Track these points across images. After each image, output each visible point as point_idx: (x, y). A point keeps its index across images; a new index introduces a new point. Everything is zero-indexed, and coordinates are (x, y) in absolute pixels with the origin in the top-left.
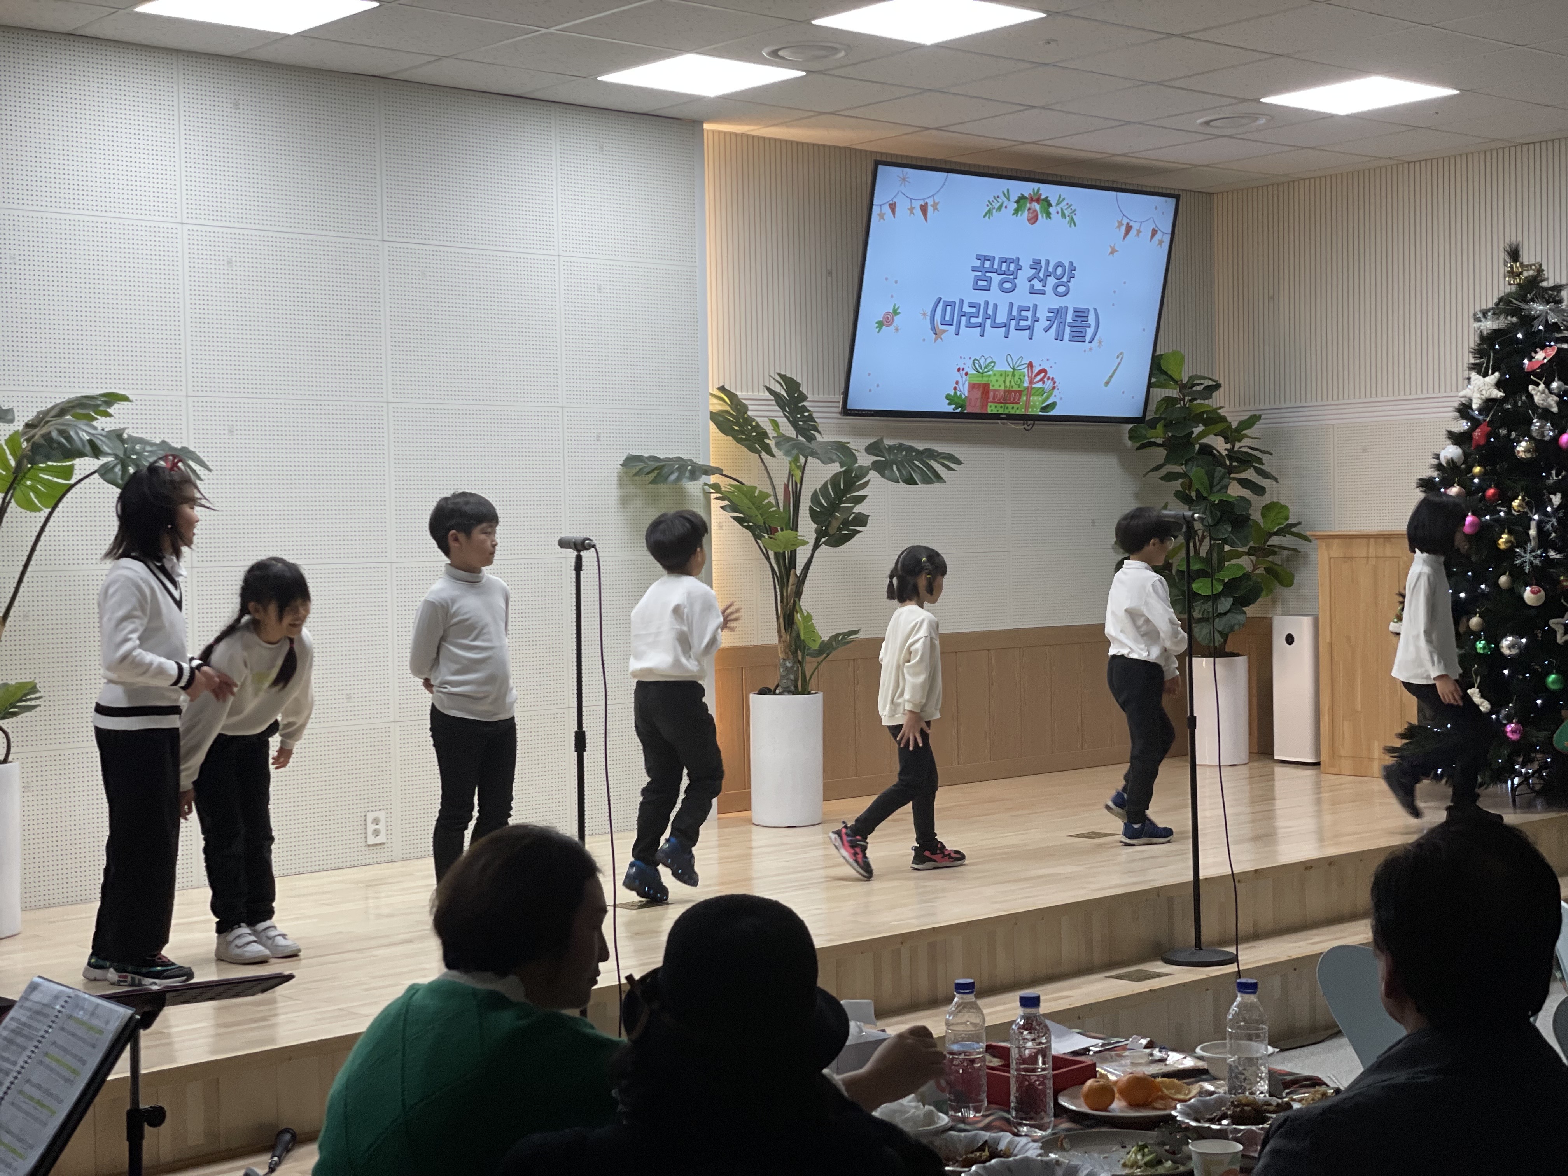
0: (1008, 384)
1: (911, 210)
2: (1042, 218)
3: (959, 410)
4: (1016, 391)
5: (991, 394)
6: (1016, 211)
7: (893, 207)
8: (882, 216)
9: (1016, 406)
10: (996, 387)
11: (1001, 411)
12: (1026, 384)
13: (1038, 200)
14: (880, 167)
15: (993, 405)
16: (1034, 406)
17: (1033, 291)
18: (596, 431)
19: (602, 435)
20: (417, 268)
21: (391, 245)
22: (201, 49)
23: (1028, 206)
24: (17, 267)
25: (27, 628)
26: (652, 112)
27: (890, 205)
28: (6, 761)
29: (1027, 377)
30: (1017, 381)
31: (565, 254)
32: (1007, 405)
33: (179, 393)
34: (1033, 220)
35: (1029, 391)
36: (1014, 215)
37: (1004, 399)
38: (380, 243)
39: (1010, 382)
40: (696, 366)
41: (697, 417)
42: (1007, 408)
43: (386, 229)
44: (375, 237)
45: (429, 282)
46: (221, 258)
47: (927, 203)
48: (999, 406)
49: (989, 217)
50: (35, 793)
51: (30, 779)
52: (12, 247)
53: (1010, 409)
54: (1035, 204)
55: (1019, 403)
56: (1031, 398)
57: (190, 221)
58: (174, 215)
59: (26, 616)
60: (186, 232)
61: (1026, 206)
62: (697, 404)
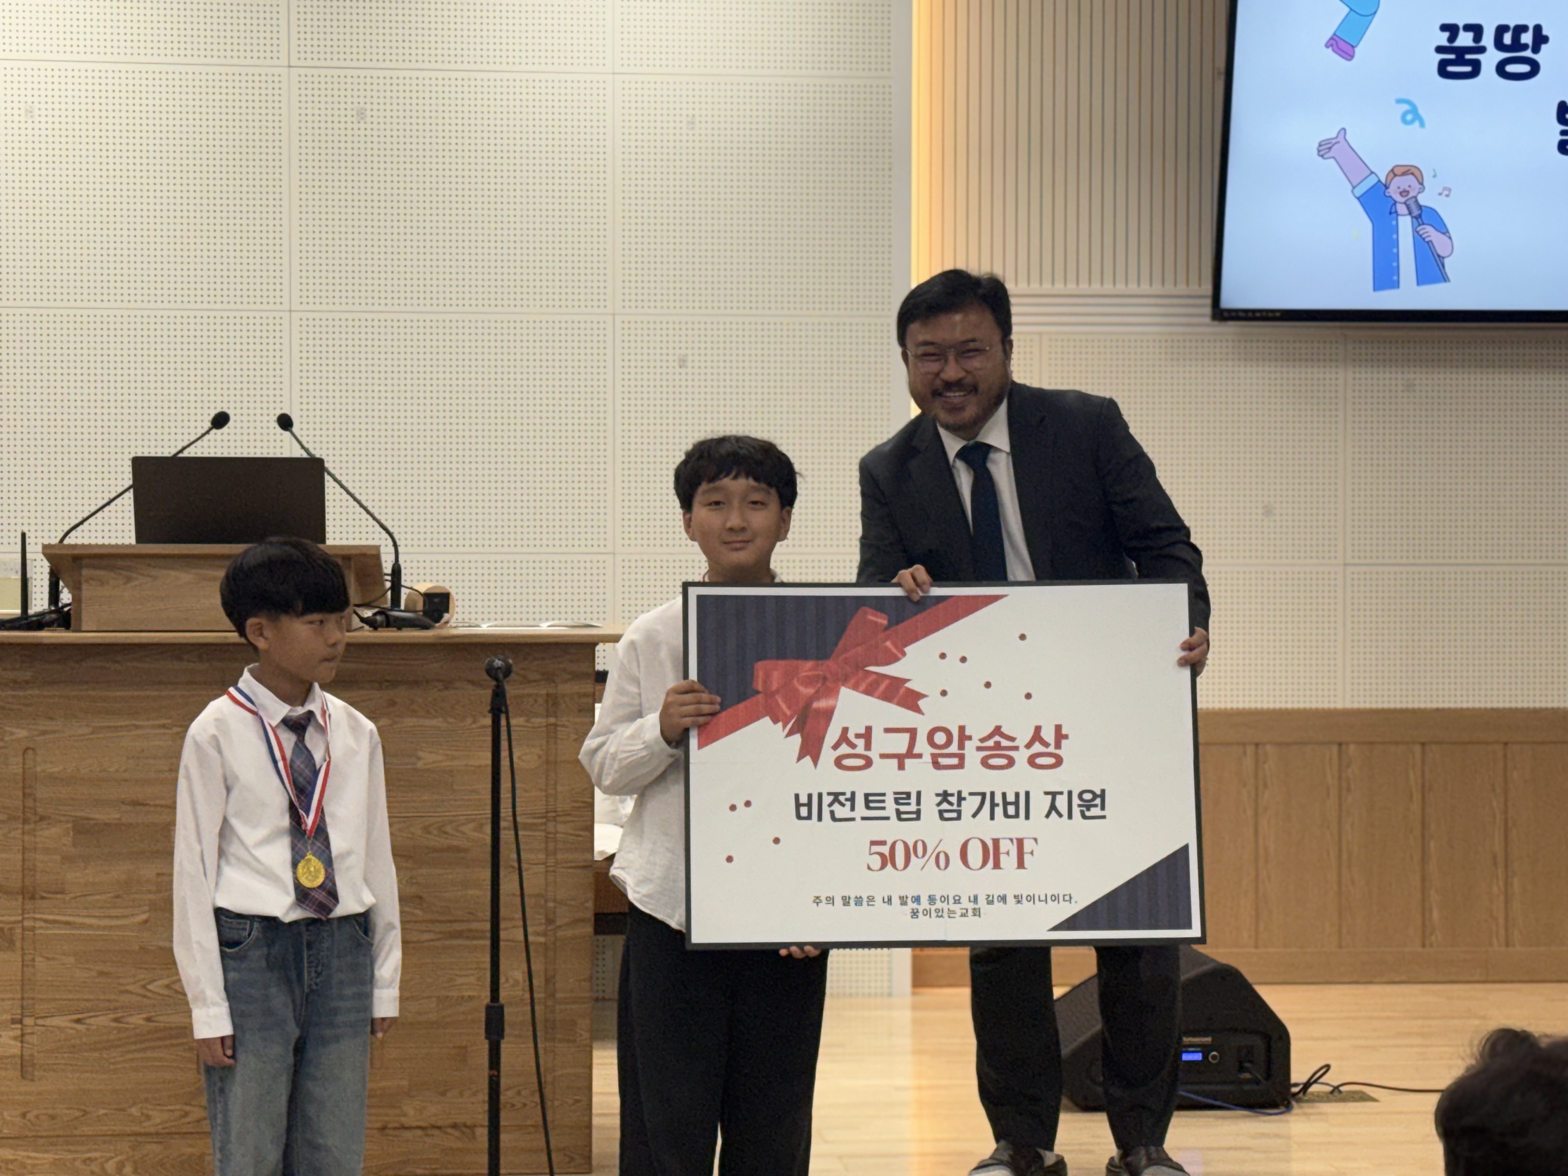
18: (678, 351)
19: (690, 358)
20: (349, 106)
21: (302, 71)
31: (626, 69)
38: (284, 71)
40: (886, 243)
41: (885, 328)
43: (294, 49)
44: (275, 62)
45: (368, 126)
46: (16, 105)
62: (886, 306)
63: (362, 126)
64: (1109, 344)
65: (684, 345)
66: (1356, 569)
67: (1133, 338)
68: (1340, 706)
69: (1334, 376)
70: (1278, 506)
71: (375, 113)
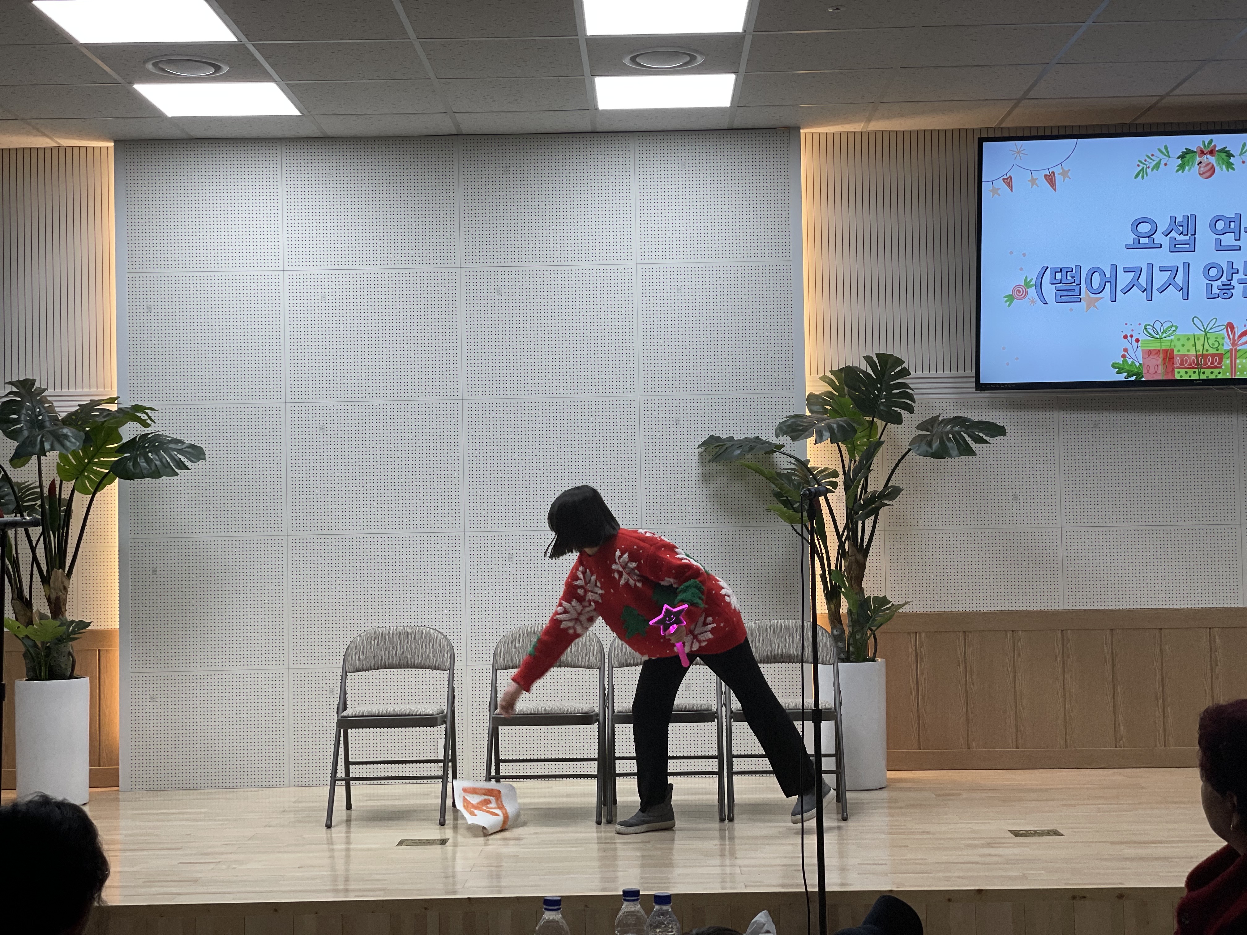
0: (1199, 347)
1: (1033, 181)
2: (1221, 171)
3: (1133, 378)
4: (1213, 356)
5: (1177, 360)
6: (1182, 167)
7: (1009, 182)
8: (995, 191)
9: (1216, 371)
10: (1183, 351)
11: (1195, 377)
12: (1228, 346)
13: (1211, 152)
14: (984, 144)
15: (1183, 371)
16: (1244, 369)
17: (1220, 247)
18: (674, 415)
19: (682, 419)
20: (493, 287)
21: (468, 270)
22: (297, 135)
23: (1198, 159)
24: (152, 314)
25: (155, 580)
26: (735, 126)
27: (1004, 179)
28: (71, 677)
29: (1227, 339)
30: (1213, 344)
31: (643, 261)
32: (1202, 370)
33: (279, 400)
34: (1208, 174)
35: (1233, 354)
36: (1177, 171)
37: (1197, 364)
38: (458, 270)
39: (1203, 345)
40: (791, 352)
41: (791, 399)
42: (1204, 373)
43: (463, 258)
44: (453, 265)
45: (503, 298)
46: (316, 294)
47: (1053, 172)
48: (1191, 371)
49: (1143, 177)
50: (159, 703)
51: (155, 693)
52: (149, 300)
53: (1209, 374)
54: (1209, 156)
55: (1221, 367)
56: (1238, 361)
57: (290, 268)
58: (277, 265)
59: (155, 571)
60: (287, 277)
61: (1195, 160)
62: (791, 387)
63: (500, 297)
64: (920, 405)
65: (678, 412)
66: (1068, 530)
67: (934, 401)
68: (1061, 608)
69: (1051, 420)
70: (1021, 494)
71: (507, 291)
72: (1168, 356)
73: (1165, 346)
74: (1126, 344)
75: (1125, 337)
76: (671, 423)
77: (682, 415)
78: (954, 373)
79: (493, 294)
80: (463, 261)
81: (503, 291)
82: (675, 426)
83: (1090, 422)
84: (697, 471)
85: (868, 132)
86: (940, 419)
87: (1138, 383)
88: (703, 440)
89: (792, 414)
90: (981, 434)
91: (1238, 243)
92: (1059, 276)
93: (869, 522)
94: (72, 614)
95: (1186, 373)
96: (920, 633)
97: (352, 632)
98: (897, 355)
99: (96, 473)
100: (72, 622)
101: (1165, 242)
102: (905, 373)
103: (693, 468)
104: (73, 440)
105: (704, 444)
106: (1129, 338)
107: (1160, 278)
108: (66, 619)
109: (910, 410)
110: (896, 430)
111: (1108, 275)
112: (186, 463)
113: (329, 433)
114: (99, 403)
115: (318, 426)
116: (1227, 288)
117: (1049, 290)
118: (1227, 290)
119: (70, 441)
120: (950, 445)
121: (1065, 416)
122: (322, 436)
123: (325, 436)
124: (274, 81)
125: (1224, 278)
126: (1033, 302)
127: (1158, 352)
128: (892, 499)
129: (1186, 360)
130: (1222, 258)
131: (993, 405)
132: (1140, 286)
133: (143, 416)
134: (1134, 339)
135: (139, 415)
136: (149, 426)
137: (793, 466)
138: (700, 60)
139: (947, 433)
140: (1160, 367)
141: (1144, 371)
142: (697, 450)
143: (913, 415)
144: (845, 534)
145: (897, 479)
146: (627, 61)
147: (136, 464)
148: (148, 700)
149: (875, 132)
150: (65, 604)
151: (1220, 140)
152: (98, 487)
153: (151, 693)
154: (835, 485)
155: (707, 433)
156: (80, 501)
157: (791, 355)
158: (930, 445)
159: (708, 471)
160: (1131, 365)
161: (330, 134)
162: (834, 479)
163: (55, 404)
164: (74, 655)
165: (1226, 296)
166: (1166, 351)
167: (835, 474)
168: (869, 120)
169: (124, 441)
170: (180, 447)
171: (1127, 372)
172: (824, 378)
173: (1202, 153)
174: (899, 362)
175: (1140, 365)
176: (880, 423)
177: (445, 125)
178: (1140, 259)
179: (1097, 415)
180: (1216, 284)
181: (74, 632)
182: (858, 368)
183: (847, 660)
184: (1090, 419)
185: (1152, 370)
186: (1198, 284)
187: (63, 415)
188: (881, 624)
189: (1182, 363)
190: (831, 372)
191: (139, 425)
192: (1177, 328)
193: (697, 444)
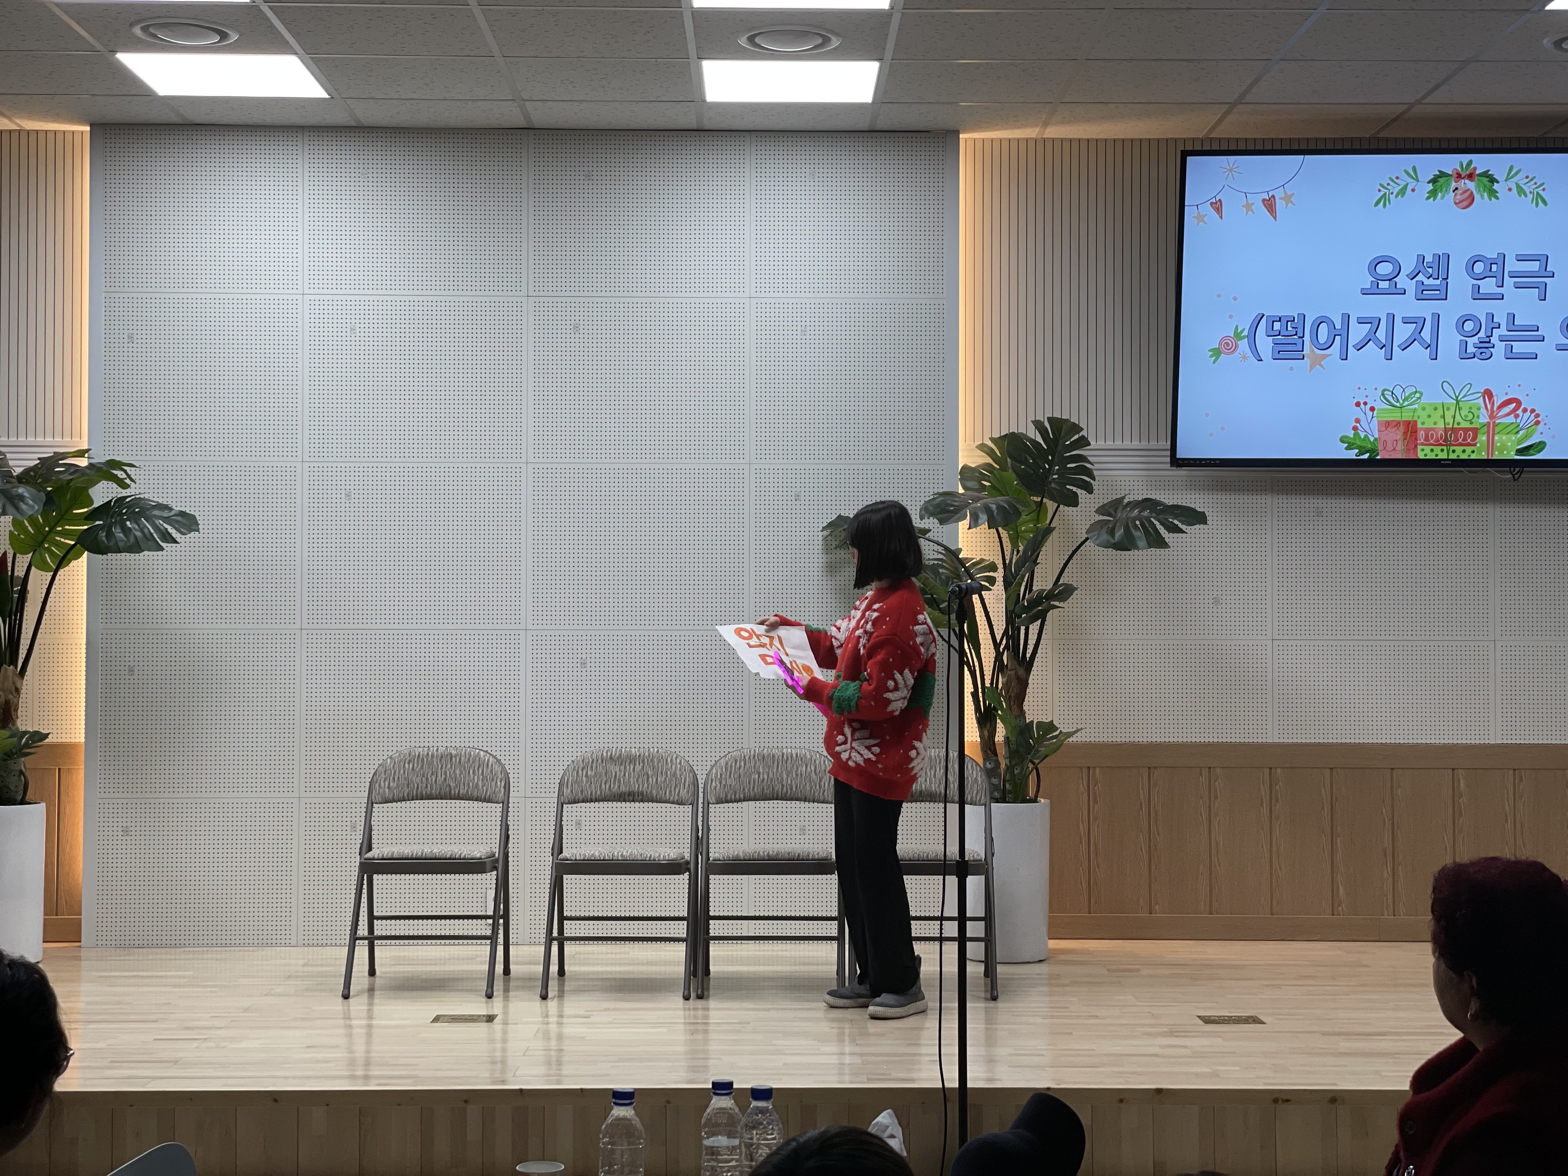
0: (1449, 419)
1: (1248, 207)
2: (1481, 200)
3: (1366, 456)
4: (1466, 430)
5: (1421, 435)
6: (1433, 194)
7: (1218, 207)
8: (1200, 218)
9: (1469, 449)
10: (1429, 424)
11: (1443, 456)
12: (1484, 419)
13: (1471, 176)
14: (1189, 158)
15: (1427, 449)
16: (1504, 447)
17: (1478, 295)
18: (794, 489)
19: (803, 494)
20: (568, 323)
21: (537, 300)
22: (323, 123)
23: (1454, 185)
24: (135, 345)
25: (132, 681)
26: (878, 128)
27: (1212, 204)
28: (23, 802)
29: (1483, 410)
30: (1466, 416)
31: (758, 295)
32: (1452, 448)
33: (294, 458)
34: (1465, 203)
35: (1491, 428)
36: (1428, 198)
37: (1446, 440)
38: (524, 300)
39: (1454, 417)
40: (941, 413)
41: (940, 472)
42: (1454, 451)
43: (531, 284)
44: (518, 293)
45: (582, 336)
46: (344, 325)
47: (1273, 196)
48: (1437, 449)
49: (1385, 205)
50: (133, 838)
51: (129, 824)
52: (130, 327)
53: (1460, 453)
54: (1467, 181)
55: (1475, 445)
56: (1496, 438)
57: (312, 291)
58: (295, 287)
59: (131, 671)
60: (307, 303)
61: (1449, 185)
62: (941, 457)
63: (577, 336)
64: (1101, 483)
65: (798, 485)
66: (1281, 643)
67: (1119, 479)
68: (1270, 741)
69: (1263, 505)
70: (1224, 597)
71: (586, 327)
72: (1410, 429)
73: (1407, 416)
74: (1357, 413)
75: (1358, 404)
76: (789, 498)
77: (803, 489)
78: (1144, 444)
79: (568, 331)
80: (531, 288)
81: (582, 327)
82: (794, 502)
83: (1312, 510)
84: (820, 560)
85: (1044, 140)
86: (1126, 501)
87: (1372, 462)
88: (829, 520)
89: (941, 491)
90: (1176, 522)
91: (1500, 290)
92: (1277, 326)
93: (1034, 628)
94: (25, 722)
95: (1432, 450)
96: (1094, 768)
97: (381, 753)
98: (1074, 420)
99: (58, 545)
100: (26, 733)
101: (1411, 287)
102: (1084, 442)
103: (816, 556)
104: (31, 502)
105: (830, 525)
106: (1362, 406)
107: (1402, 332)
108: (17, 729)
109: (1089, 489)
110: (1070, 513)
111: (1338, 326)
112: (174, 535)
113: (356, 501)
114: (64, 456)
115: (343, 492)
116: (1485, 345)
117: (1265, 344)
118: (1485, 348)
119: (27, 504)
120: (1136, 534)
121: (1281, 501)
122: (348, 505)
123: (352, 505)
124: (296, 54)
125: (1482, 334)
126: (1244, 358)
127: (1398, 424)
128: (1063, 600)
129: (1432, 435)
130: (1481, 309)
131: (1192, 486)
132: (1377, 342)
133: (120, 474)
134: (1368, 407)
135: (115, 472)
136: (128, 486)
137: (941, 556)
138: (835, 42)
139: (1135, 519)
140: (1400, 443)
141: (1380, 447)
142: (821, 534)
143: (1092, 496)
144: (1004, 642)
145: (1070, 575)
146: (743, 42)
147: (110, 534)
148: (120, 833)
149: (1053, 140)
150: (16, 710)
151: (1481, 162)
152: (62, 562)
153: (125, 824)
154: (992, 581)
155: (834, 512)
156: (38, 580)
157: (941, 417)
158: (1112, 533)
159: (833, 560)
160: (1364, 440)
161: (366, 124)
162: (991, 574)
163: (8, 456)
164: (27, 774)
165: (1484, 356)
166: (1408, 423)
167: (993, 567)
168: (1045, 124)
169: (96, 505)
170: (166, 514)
171: (1359, 447)
172: (982, 447)
173: (1459, 176)
174: (1077, 428)
175: (1376, 439)
176: (1050, 505)
177: (511, 115)
178: (1379, 307)
179: (1320, 501)
180: (1472, 341)
181: (27, 746)
182: (1026, 435)
183: (1003, 800)
184: (1312, 505)
185: (1390, 447)
186: (1450, 340)
187: (18, 471)
188: (1046, 756)
189: (1427, 439)
190: (992, 439)
191: (115, 486)
192: (1422, 394)
193: (821, 526)
